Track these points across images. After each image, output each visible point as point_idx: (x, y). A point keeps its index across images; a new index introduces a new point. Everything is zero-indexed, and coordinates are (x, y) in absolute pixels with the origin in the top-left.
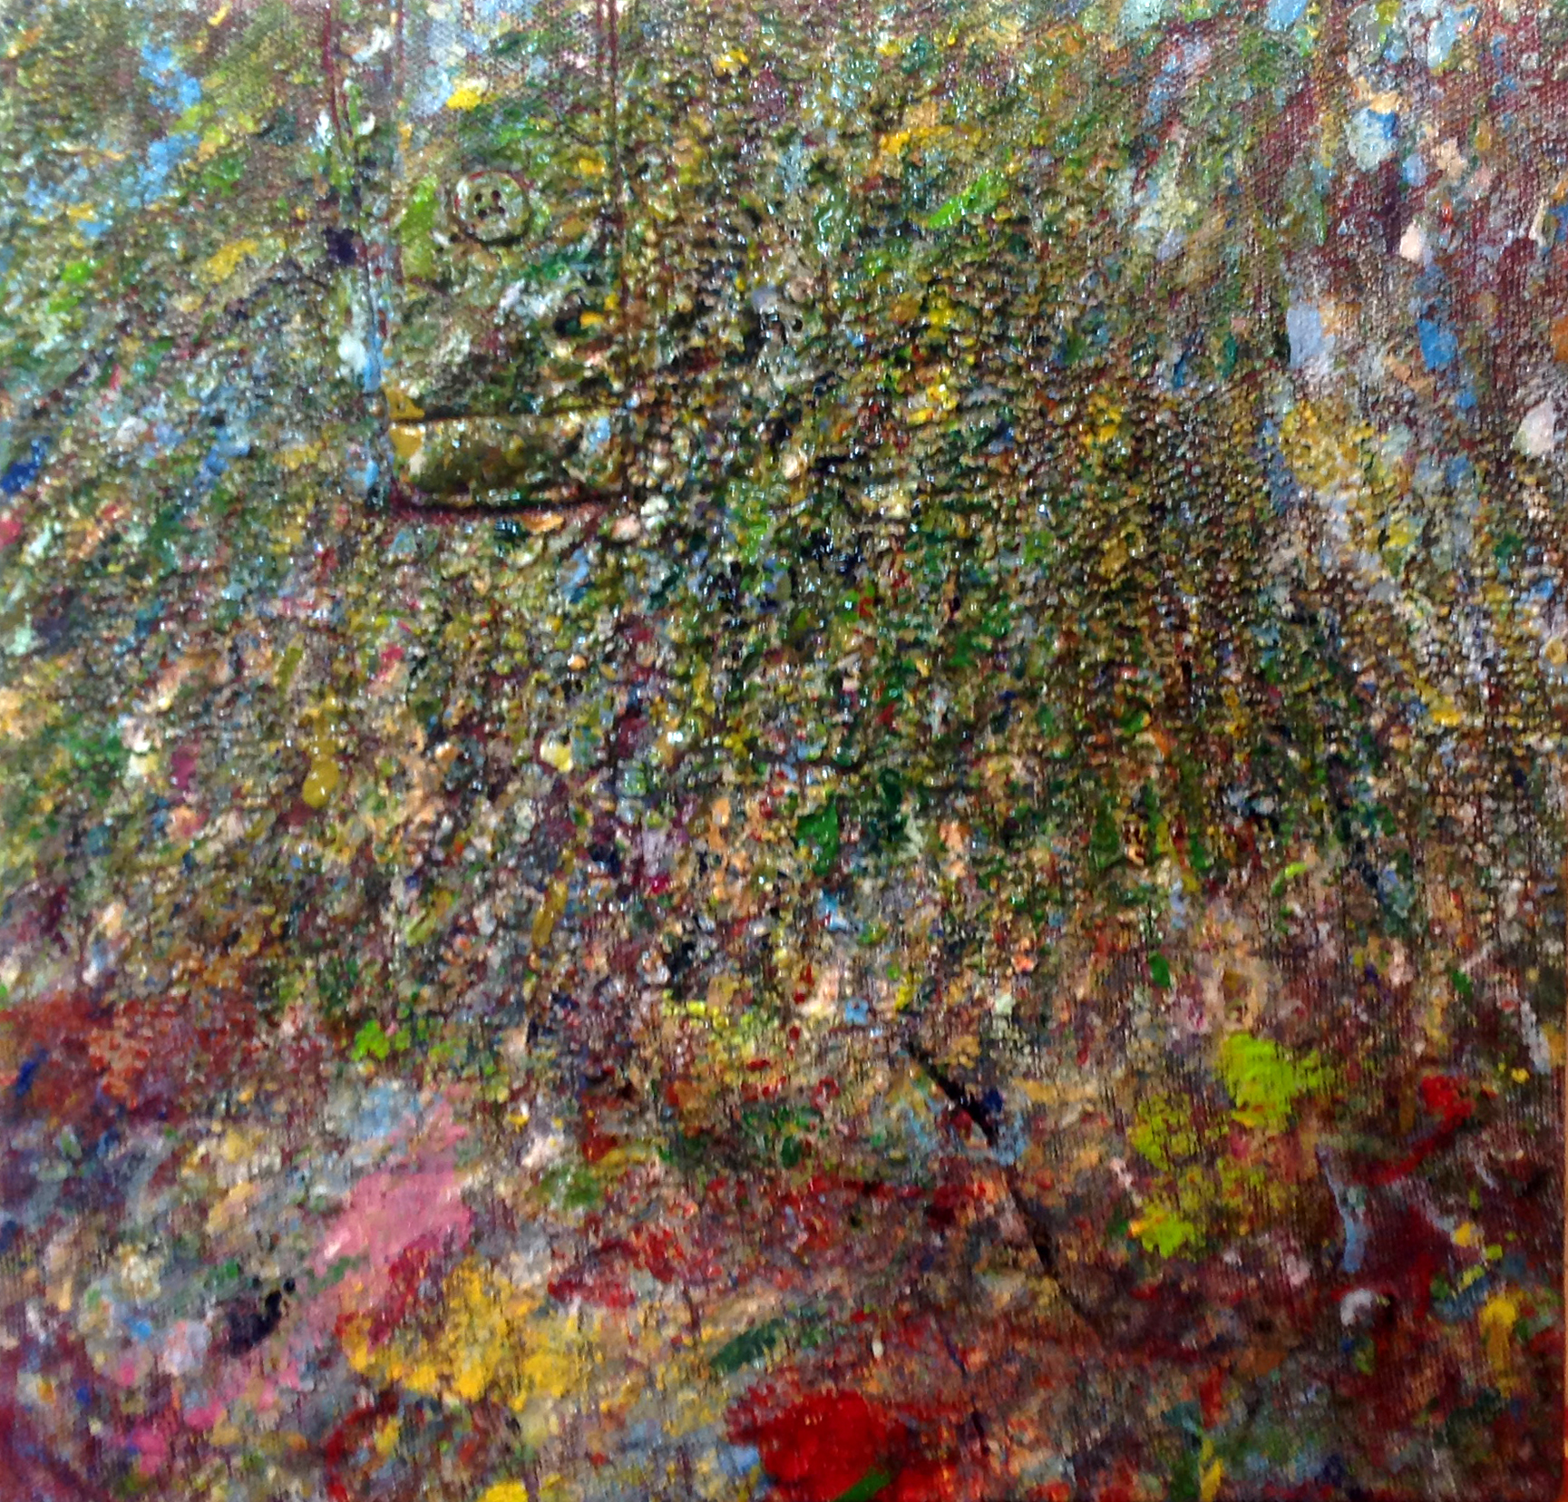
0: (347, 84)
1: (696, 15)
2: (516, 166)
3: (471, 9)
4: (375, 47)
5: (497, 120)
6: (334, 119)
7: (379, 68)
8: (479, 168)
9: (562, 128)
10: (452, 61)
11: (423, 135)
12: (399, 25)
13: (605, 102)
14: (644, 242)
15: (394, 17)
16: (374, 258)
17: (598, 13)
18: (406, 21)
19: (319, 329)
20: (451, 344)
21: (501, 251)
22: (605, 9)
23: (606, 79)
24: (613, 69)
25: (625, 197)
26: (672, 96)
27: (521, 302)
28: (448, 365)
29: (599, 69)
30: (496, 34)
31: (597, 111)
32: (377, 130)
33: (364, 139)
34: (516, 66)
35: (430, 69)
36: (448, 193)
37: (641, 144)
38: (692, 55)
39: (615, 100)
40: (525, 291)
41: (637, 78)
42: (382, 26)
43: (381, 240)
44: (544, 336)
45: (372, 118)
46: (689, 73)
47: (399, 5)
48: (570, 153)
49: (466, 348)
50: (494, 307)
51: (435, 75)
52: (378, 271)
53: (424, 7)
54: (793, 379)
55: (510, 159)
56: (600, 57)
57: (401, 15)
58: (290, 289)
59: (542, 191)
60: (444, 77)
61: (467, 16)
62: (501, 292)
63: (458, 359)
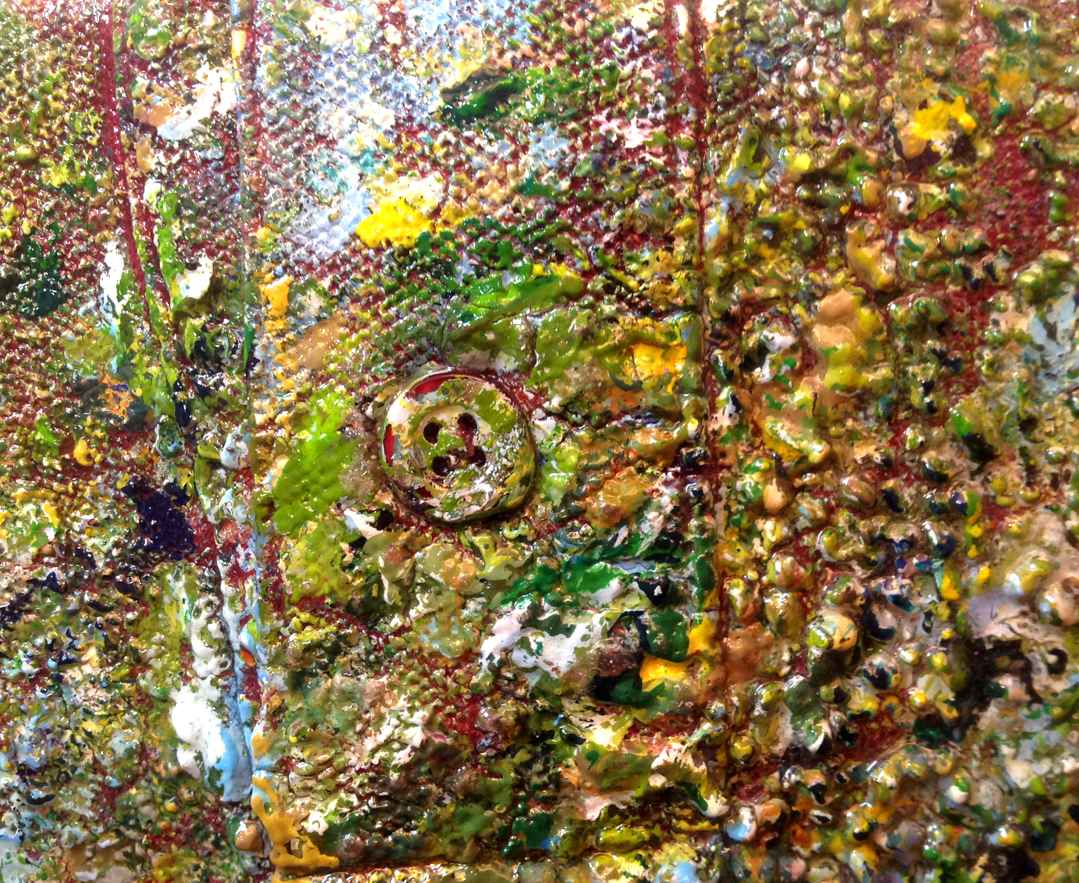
0: (152, 187)
1: (866, 26)
2: (506, 363)
3: (399, 20)
4: (202, 109)
5: (464, 269)
6: (133, 261)
7: (215, 153)
8: (431, 370)
9: (598, 283)
10: (366, 137)
11: (313, 302)
12: (250, 57)
13: (685, 222)
14: (759, 509)
15: (239, 41)
16: (229, 548)
17: (666, 23)
18: (264, 49)
19: (132, 678)
20: (386, 731)
21: (481, 540)
22: (681, 13)
23: (685, 171)
24: (699, 148)
25: (723, 420)
26: (814, 204)
27: (523, 643)
28: (381, 769)
29: (670, 149)
30: (454, 76)
31: (668, 241)
32: (216, 288)
33: (192, 307)
34: (502, 148)
35: (321, 155)
36: (371, 424)
37: (753, 306)
38: (857, 114)
39: (701, 215)
40: (531, 621)
41: (744, 169)
42: (215, 61)
43: (239, 514)
44: (569, 706)
45: (206, 263)
46: (847, 152)
47: (249, 13)
48: (616, 334)
49: (416, 736)
50: (469, 655)
51: (331, 170)
52: (237, 575)
53: (298, 16)
54: (1045, 766)
55: (493, 349)
56: (674, 122)
57: (253, 34)
58: (73, 601)
59: (561, 415)
60: (350, 173)
61: (393, 35)
62: (485, 625)
63: (402, 757)
